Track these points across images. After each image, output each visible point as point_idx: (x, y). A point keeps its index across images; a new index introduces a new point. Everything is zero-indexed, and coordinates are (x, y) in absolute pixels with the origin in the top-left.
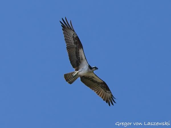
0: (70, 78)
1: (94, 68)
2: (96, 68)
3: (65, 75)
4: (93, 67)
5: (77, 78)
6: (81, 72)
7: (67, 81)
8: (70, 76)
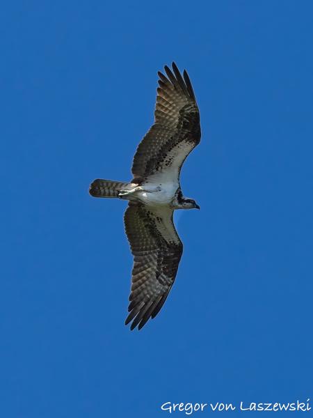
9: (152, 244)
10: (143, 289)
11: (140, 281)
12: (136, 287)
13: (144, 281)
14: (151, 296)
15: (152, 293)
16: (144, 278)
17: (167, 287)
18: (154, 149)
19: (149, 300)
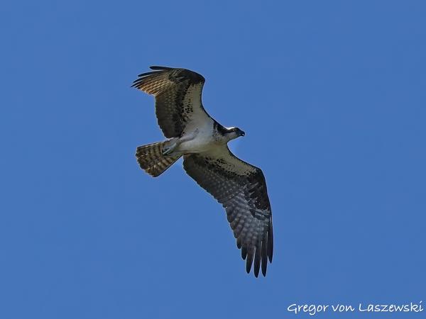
0: (154, 157)
1: (231, 131)
2: (239, 132)
3: (139, 149)
4: (229, 129)
5: (174, 160)
6: (191, 141)
7: (143, 166)
8: (155, 152)
9: (233, 185)
10: (246, 233)
11: (240, 226)
12: (239, 234)
13: (243, 225)
14: (258, 236)
15: (257, 233)
16: (242, 221)
17: (267, 220)
18: (171, 108)
19: (258, 241)
